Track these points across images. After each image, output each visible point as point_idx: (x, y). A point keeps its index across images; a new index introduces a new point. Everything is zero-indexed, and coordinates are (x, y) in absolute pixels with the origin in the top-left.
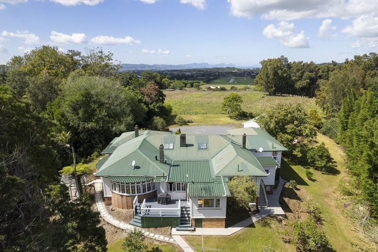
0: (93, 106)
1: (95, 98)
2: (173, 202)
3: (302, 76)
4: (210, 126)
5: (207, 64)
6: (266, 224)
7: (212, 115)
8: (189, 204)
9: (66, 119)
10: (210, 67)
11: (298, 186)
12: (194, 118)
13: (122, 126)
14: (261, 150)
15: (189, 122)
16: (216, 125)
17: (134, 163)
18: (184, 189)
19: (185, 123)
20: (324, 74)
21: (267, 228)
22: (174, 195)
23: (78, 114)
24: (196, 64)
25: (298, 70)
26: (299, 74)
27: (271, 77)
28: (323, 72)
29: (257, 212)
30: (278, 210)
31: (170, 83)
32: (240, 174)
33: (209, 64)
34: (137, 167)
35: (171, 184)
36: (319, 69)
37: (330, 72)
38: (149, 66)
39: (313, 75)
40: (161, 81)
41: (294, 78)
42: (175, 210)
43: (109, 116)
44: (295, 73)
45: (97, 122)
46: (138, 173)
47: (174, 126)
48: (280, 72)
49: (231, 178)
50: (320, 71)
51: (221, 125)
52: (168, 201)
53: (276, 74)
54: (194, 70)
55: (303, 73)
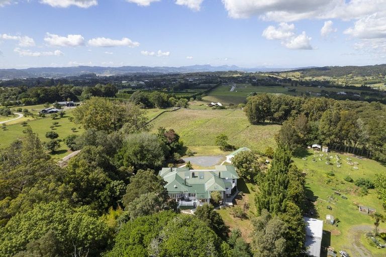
0: (145, 152)
1: (146, 148)
2: (191, 201)
3: (279, 108)
4: (207, 157)
5: (209, 66)
6: (225, 209)
7: (209, 147)
8: (196, 201)
9: (131, 160)
10: (213, 70)
11: (244, 194)
12: (197, 149)
13: (159, 162)
14: (227, 178)
15: (194, 153)
16: (211, 156)
17: (175, 186)
18: (195, 196)
19: (192, 155)
20: (297, 106)
21: (225, 210)
22: (191, 198)
23: (137, 157)
24: (198, 65)
25: (276, 104)
26: (276, 107)
27: (254, 112)
28: (296, 104)
29: (222, 204)
30: (231, 204)
31: (176, 101)
32: (215, 190)
33: (212, 66)
34: (176, 188)
35: (190, 194)
36: (293, 102)
37: (301, 104)
38: (150, 68)
39: (287, 107)
40: (168, 99)
41: (272, 110)
42: (191, 203)
43: (153, 157)
44: (274, 106)
45: (147, 161)
46: (177, 190)
47: (185, 156)
48: (260, 107)
49: (212, 192)
50: (294, 103)
51: (214, 156)
52: (188, 200)
53: (257, 109)
54: (196, 74)
55: (280, 106)
